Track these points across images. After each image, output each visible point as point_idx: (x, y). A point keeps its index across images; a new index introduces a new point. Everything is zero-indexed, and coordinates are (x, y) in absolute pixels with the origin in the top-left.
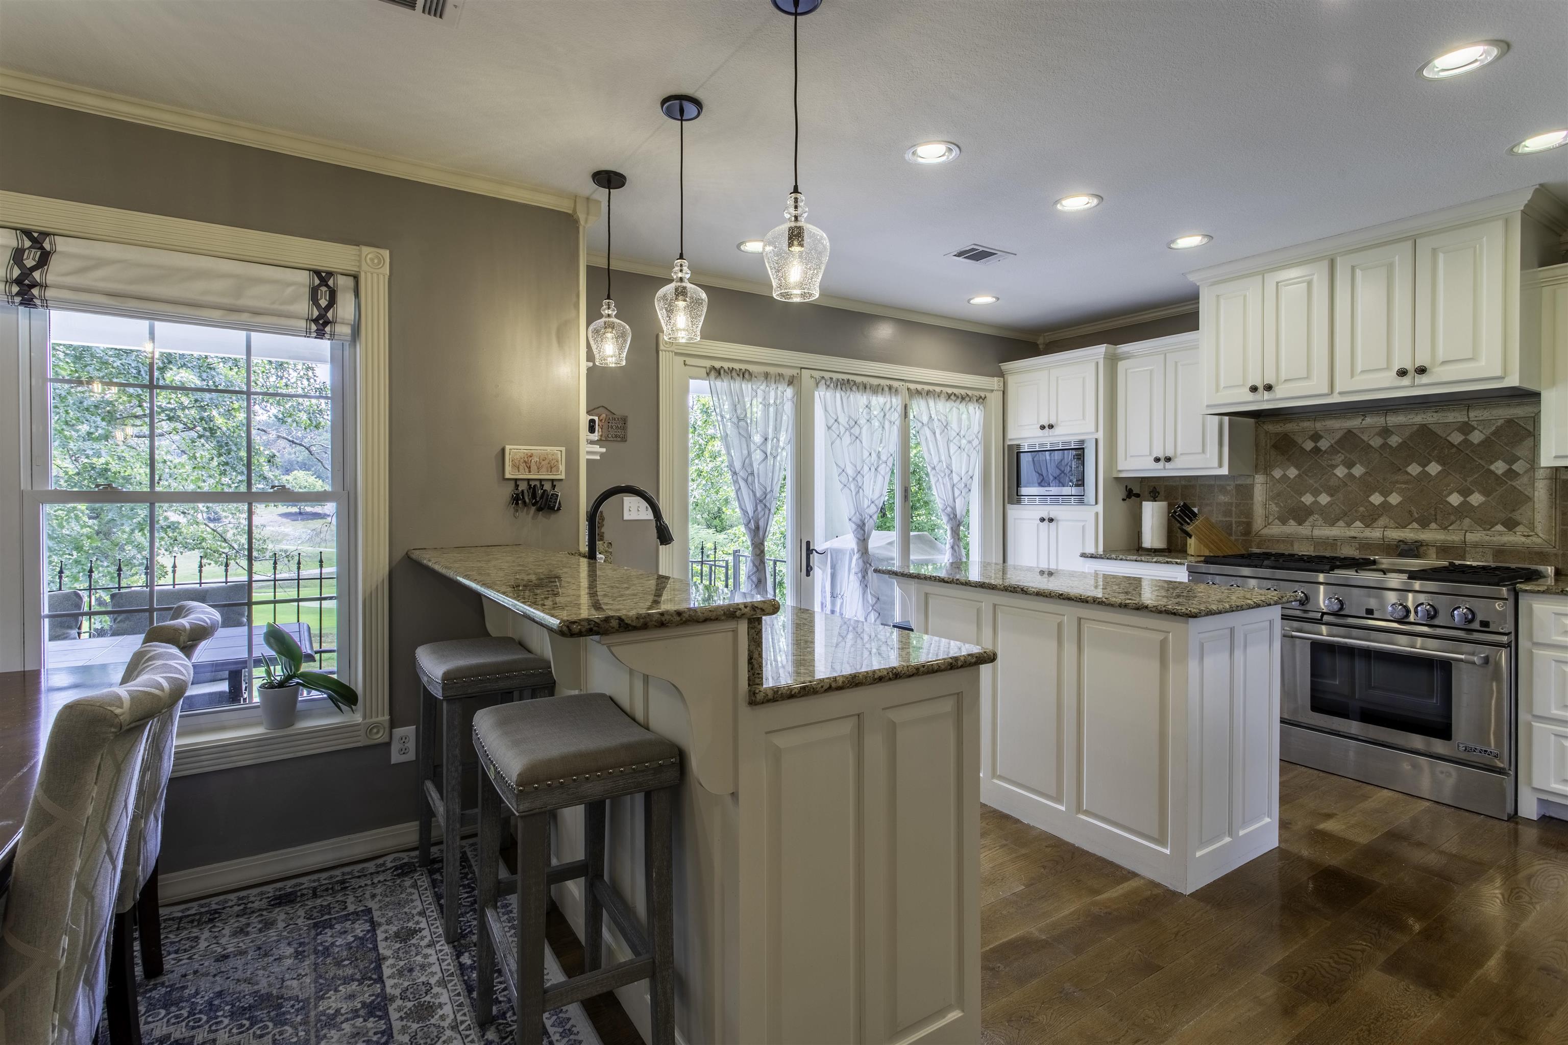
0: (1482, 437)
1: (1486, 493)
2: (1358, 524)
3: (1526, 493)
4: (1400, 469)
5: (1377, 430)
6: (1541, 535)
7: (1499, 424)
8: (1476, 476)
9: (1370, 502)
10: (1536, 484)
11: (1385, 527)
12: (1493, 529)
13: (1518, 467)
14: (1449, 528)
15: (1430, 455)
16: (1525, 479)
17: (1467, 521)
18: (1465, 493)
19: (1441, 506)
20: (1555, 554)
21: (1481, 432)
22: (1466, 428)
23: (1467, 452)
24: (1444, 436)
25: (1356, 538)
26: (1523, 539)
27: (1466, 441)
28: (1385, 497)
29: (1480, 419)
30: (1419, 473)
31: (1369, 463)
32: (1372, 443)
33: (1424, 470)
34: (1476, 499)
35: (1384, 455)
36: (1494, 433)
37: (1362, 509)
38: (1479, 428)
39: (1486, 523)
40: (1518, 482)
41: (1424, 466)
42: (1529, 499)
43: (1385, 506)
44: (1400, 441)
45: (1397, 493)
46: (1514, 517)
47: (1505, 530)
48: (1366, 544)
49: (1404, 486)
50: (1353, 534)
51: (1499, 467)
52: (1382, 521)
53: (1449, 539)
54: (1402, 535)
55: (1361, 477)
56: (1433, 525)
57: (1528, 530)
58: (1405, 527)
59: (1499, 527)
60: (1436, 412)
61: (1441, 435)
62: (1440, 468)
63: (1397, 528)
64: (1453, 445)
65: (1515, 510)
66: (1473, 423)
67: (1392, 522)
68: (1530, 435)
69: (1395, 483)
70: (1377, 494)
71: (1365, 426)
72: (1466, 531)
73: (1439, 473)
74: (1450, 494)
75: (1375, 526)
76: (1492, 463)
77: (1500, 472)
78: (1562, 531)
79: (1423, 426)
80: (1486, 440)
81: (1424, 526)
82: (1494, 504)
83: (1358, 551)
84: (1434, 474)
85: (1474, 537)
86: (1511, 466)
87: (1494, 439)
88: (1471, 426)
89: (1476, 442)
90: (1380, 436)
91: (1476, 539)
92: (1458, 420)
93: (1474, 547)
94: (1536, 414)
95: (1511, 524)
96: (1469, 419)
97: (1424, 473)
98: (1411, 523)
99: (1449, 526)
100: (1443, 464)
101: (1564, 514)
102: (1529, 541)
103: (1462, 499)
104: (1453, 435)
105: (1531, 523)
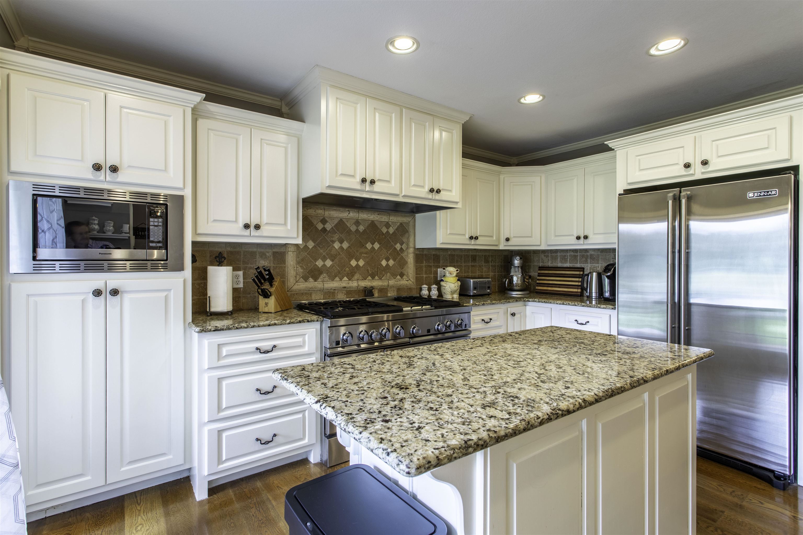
0: (393, 231)
1: (394, 260)
2: (345, 278)
3: (406, 260)
4: (364, 246)
5: (354, 221)
6: (412, 280)
7: (398, 225)
8: (391, 251)
9: (351, 265)
10: (409, 256)
11: (358, 280)
12: (396, 278)
13: (404, 247)
14: (383, 278)
15: (375, 238)
16: (406, 253)
17: (388, 274)
18: (388, 260)
19: (379, 267)
20: (414, 288)
21: (393, 228)
22: (388, 225)
23: (388, 238)
24: (381, 228)
25: (345, 287)
26: (406, 282)
27: (388, 232)
28: (357, 262)
29: (393, 221)
31: (350, 241)
32: (352, 229)
33: (373, 246)
34: (391, 262)
35: (357, 237)
36: (396, 229)
37: (347, 269)
38: (392, 226)
39: (394, 276)
40: (404, 254)
41: (373, 244)
42: (406, 263)
43: (357, 266)
44: (364, 229)
45: (362, 259)
46: (403, 272)
48: (349, 291)
49: (365, 255)
50: (344, 285)
51: (398, 246)
52: (357, 276)
53: (384, 284)
54: (366, 284)
55: (347, 249)
56: (377, 278)
57: (407, 278)
58: (365, 279)
59: (399, 277)
60: (379, 214)
61: (379, 227)
62: (379, 246)
63: (363, 280)
64: (383, 234)
65: (403, 268)
66: (390, 223)
67: (361, 276)
68: (407, 232)
69: (361, 253)
70: (354, 260)
71: (349, 218)
72: (388, 280)
73: (378, 248)
74: (382, 260)
75: (353, 279)
76: (396, 244)
77: (398, 249)
78: (416, 277)
79: (373, 222)
80: (394, 233)
81: (373, 278)
82: (397, 265)
83: (345, 296)
84: (376, 249)
85: (392, 282)
86: (402, 246)
87: (396, 232)
88: (389, 224)
89: (391, 233)
90: (355, 224)
91: (393, 284)
92: (386, 220)
93: (391, 287)
94: (409, 222)
95: (402, 275)
96: (390, 221)
97: (373, 248)
98: (367, 277)
99: (382, 277)
100: (380, 244)
101: (416, 269)
102: (408, 283)
103: (386, 263)
104: (383, 228)
105: (408, 274)
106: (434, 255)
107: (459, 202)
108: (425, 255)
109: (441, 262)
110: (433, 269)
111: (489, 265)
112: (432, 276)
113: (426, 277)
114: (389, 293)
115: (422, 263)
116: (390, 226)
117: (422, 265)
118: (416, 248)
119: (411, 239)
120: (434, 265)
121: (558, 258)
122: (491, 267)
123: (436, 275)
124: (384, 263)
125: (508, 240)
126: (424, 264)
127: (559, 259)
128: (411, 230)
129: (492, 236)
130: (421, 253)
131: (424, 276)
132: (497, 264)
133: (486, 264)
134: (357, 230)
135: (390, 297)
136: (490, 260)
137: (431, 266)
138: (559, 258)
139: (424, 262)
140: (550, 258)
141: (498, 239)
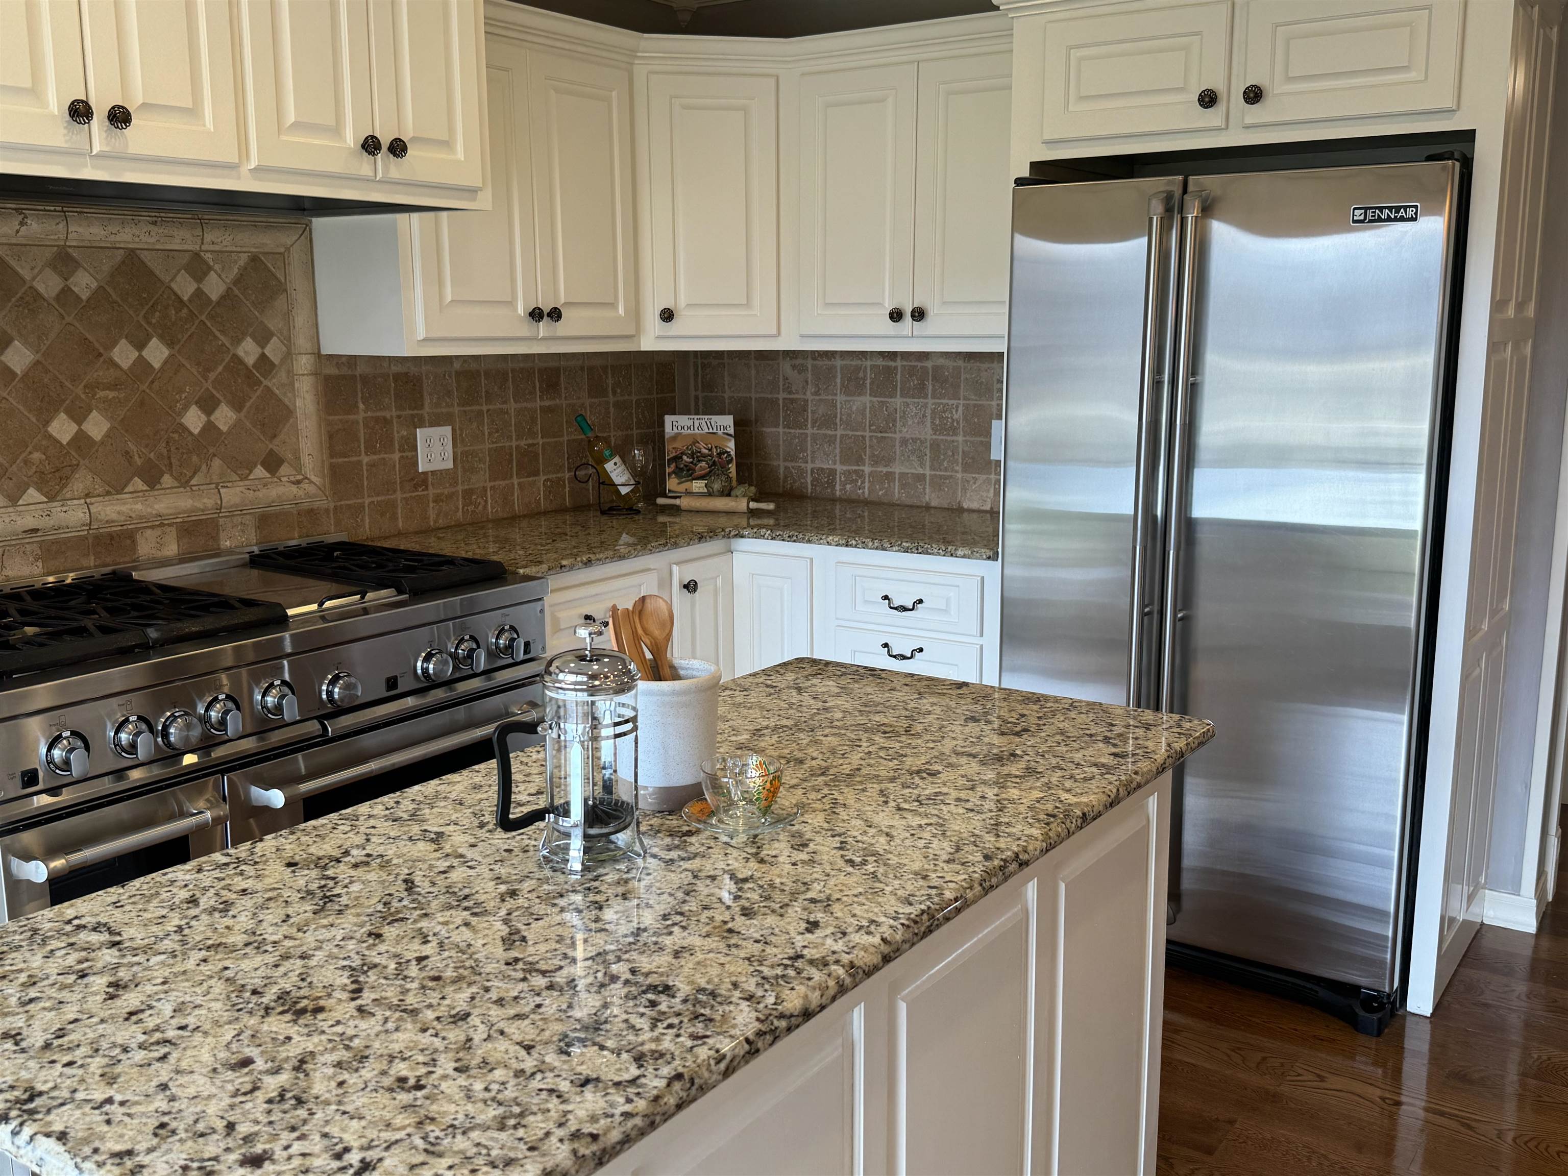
0: (222, 288)
1: (237, 406)
2: (33, 494)
3: (286, 401)
4: (100, 355)
5: (48, 253)
6: (313, 478)
7: (242, 263)
8: (220, 369)
9: (51, 436)
10: (297, 385)
11: (87, 496)
12: (251, 477)
13: (273, 349)
14: (193, 482)
15: (149, 323)
16: (282, 375)
17: (217, 463)
18: (208, 405)
19: (176, 436)
20: (327, 510)
21: (220, 276)
22: (197, 266)
23: (203, 318)
24: (168, 279)
25: (36, 530)
26: (294, 489)
27: (199, 293)
28: (79, 423)
29: (217, 248)
30: (134, 364)
31: (39, 338)
32: (41, 288)
33: (140, 355)
34: (224, 417)
35: (68, 319)
36: (236, 282)
37: (37, 456)
38: (217, 267)
39: (240, 467)
40: (274, 381)
41: (140, 345)
42: (288, 413)
43: (81, 440)
44: (94, 285)
45: (99, 411)
46: (275, 448)
47: (268, 475)
48: (53, 542)
49: (111, 394)
50: (29, 521)
51: (248, 351)
52: (81, 481)
53: (199, 505)
54: (124, 508)
55: (26, 375)
56: (167, 480)
57: (294, 473)
58: (119, 492)
59: (260, 472)
60: (154, 223)
61: (162, 276)
62: (165, 352)
63: (108, 493)
64: (181, 301)
65: (275, 436)
66: (208, 257)
67: (97, 480)
68: (281, 288)
69: (91, 388)
70: (63, 416)
71: (24, 242)
72: (217, 484)
73: (166, 362)
74: (186, 408)
75: (68, 496)
76: (238, 341)
77: (250, 360)
78: (332, 467)
79: (132, 254)
80: (227, 296)
81: (153, 482)
82: (248, 425)
83: (40, 564)
84: (157, 365)
85: (232, 495)
86: (263, 348)
87: (236, 292)
88: (206, 263)
89: (214, 297)
90: (55, 268)
91: (237, 500)
92: (186, 247)
93: (231, 515)
94: (288, 249)
95: (272, 463)
96: (203, 248)
97: (141, 362)
98: (131, 479)
99: (191, 478)
100: (170, 344)
101: (331, 437)
102: (301, 493)
103: (204, 418)
104: (178, 279)
105: (298, 458)
106: (397, 377)
107: (481, 189)
108: (365, 379)
109: (427, 401)
110: (399, 432)
111: (608, 403)
112: (396, 456)
113: (372, 465)
114: (222, 535)
115: (353, 408)
116: (210, 268)
117: (352, 417)
118: (324, 352)
119: (300, 319)
120: (399, 417)
121: (835, 377)
122: (612, 410)
123: (409, 454)
124: (194, 420)
125: (667, 315)
126: (362, 415)
127: (838, 381)
128: (297, 282)
129: (613, 305)
130: (345, 371)
131: (365, 460)
132: (634, 398)
133: (596, 400)
134: (66, 294)
135: (230, 552)
136: (610, 381)
137: (386, 422)
138: (839, 376)
139: (361, 406)
140: (810, 375)
141: (636, 313)
